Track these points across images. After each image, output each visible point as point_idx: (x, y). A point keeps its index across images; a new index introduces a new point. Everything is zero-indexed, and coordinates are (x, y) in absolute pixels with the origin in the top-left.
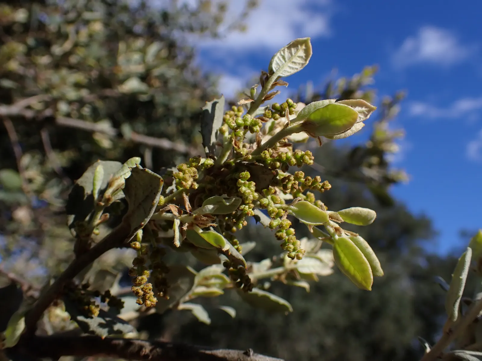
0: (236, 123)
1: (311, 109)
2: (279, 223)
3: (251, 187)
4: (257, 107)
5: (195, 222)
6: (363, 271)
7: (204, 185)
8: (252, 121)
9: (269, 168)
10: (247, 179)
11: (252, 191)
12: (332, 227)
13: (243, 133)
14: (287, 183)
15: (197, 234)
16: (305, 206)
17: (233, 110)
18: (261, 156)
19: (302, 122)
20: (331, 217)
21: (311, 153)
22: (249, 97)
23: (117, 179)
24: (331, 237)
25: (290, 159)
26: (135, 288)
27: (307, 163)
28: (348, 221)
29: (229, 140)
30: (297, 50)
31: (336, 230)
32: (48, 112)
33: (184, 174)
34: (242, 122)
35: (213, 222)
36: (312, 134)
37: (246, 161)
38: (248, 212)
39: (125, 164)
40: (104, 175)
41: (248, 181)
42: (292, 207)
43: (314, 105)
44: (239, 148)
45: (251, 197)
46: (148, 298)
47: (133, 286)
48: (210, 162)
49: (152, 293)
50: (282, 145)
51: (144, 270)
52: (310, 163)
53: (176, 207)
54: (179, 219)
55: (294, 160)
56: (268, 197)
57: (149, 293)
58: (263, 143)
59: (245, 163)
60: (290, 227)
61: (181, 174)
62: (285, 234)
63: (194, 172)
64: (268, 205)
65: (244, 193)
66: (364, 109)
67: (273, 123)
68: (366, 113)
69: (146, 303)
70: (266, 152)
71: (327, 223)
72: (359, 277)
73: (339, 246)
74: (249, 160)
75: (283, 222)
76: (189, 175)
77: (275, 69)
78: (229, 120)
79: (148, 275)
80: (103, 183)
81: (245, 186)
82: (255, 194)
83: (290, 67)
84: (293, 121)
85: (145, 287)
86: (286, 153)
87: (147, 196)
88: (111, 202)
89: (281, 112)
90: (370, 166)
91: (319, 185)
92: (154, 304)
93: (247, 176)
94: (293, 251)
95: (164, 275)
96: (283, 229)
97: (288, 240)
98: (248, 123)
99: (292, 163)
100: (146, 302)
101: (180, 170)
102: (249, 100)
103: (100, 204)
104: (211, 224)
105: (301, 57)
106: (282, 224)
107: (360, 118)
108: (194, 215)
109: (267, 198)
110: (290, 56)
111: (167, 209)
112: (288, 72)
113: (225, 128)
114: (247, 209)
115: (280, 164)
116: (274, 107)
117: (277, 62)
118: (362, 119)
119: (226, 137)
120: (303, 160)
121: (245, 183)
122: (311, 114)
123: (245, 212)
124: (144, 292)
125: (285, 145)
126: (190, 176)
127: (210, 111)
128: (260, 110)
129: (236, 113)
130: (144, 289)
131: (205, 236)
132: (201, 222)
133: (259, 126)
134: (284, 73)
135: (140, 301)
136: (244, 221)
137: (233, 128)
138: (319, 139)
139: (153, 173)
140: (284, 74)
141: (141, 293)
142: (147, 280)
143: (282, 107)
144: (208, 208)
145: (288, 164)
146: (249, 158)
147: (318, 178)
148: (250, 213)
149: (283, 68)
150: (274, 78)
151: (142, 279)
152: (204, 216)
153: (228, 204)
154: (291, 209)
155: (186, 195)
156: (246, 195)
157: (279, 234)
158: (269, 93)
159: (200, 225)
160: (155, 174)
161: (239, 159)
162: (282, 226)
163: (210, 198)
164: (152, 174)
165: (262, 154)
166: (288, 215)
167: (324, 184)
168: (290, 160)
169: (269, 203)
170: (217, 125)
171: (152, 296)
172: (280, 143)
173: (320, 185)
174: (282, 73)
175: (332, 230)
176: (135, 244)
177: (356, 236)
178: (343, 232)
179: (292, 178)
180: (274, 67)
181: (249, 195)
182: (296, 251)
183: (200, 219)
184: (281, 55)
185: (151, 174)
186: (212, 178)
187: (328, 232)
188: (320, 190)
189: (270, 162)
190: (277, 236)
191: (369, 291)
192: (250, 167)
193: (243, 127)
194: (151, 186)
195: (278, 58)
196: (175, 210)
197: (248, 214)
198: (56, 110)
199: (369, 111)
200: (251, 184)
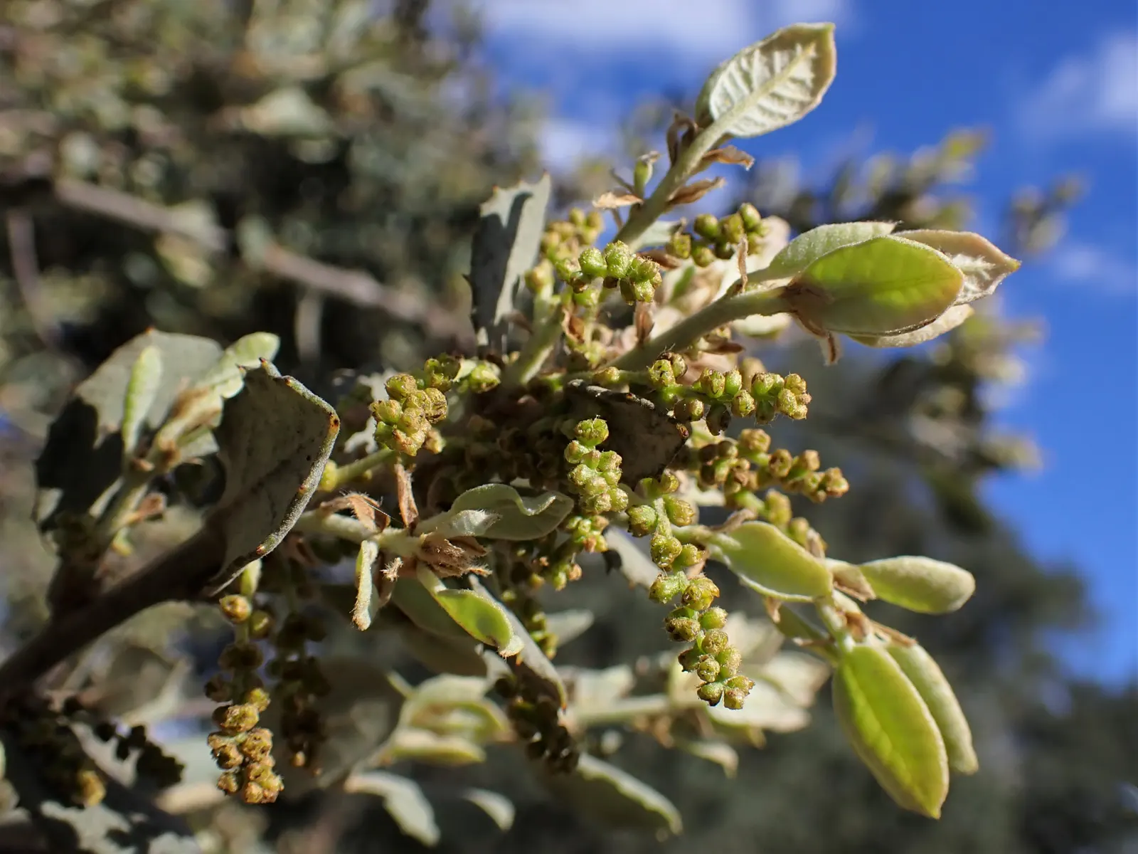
0: (582, 265)
1: (814, 247)
2: (684, 589)
3: (609, 470)
4: (649, 221)
5: (422, 556)
6: (921, 756)
7: (461, 442)
8: (633, 264)
9: (671, 414)
10: (599, 442)
11: (609, 483)
12: (839, 610)
13: (598, 296)
14: (717, 463)
15: (427, 595)
16: (765, 538)
17: (572, 220)
18: (649, 375)
19: (784, 282)
20: (839, 580)
21: (804, 384)
22: (629, 187)
23: (199, 395)
24: (832, 639)
25: (735, 396)
26: (217, 741)
27: (787, 414)
28: (888, 597)
29: (553, 312)
30: (792, 58)
31: (851, 620)
32: (35, 164)
33: (403, 409)
34: (601, 264)
35: (479, 561)
36: (811, 323)
37: (602, 383)
38: (587, 541)
39: (230, 352)
40: (164, 376)
41: (599, 448)
42: (723, 537)
43: (827, 234)
44: (581, 341)
45: (605, 503)
46: (256, 777)
47: (212, 735)
48: (489, 374)
49: (269, 761)
50: (716, 347)
51: (253, 688)
52: (797, 414)
53: (372, 504)
54: (375, 541)
55: (748, 401)
56: (655, 502)
57: (259, 762)
58: (655, 334)
59: (596, 392)
60: (713, 605)
61: (396, 407)
62: (696, 626)
63: (436, 405)
64: (654, 527)
65: (584, 486)
66: (980, 264)
67: (689, 274)
68: (987, 277)
69: (249, 793)
70: (666, 363)
71: (825, 598)
72: (905, 771)
73: (854, 668)
74: (609, 384)
75: (694, 588)
76: (421, 411)
77: (719, 109)
78: (558, 249)
79: (262, 705)
80: (157, 400)
81: (589, 466)
82: (618, 494)
83: (763, 110)
84: (757, 277)
85: (251, 743)
86: (726, 375)
87: (285, 464)
88: (174, 464)
89: (720, 245)
90: (935, 413)
91: (813, 478)
92: (271, 798)
93: (599, 433)
94: (717, 681)
95: (311, 698)
96: (693, 608)
97: (706, 643)
98: (621, 270)
99: (743, 408)
100: (247, 786)
101: (394, 394)
102: (628, 197)
103: (139, 466)
104: (472, 568)
105: (801, 83)
106: (692, 591)
107: (966, 290)
108: (424, 536)
109: (652, 506)
110: (767, 74)
111: (342, 506)
112: (756, 124)
113: (544, 273)
114: (587, 530)
115: (704, 406)
116: (699, 227)
117: (725, 89)
118: (970, 296)
119: (543, 303)
120: (778, 403)
121: (591, 454)
122: (817, 262)
123: (577, 539)
124: (245, 755)
125: (723, 347)
126: (421, 416)
127: (504, 220)
128: (658, 232)
129: (581, 229)
130: (247, 746)
131: (450, 606)
132: (443, 561)
133: (652, 283)
134: (743, 126)
135: (229, 785)
136: (572, 566)
137: (572, 279)
138: (831, 340)
139: (309, 394)
140: (742, 130)
141: (235, 757)
142: (257, 719)
143: (723, 230)
144: (468, 521)
145: (729, 409)
146: (610, 376)
147: (812, 456)
148: (595, 544)
149: (741, 108)
150: (711, 138)
151: (244, 716)
152: (455, 541)
153: (531, 512)
154: (718, 543)
155: (405, 469)
156: (592, 492)
157: (679, 622)
158: (690, 183)
159: (437, 568)
160: (317, 399)
161: (580, 374)
162: (690, 598)
163: (479, 487)
164: (307, 396)
165: (651, 370)
166: (708, 562)
167: (827, 479)
168: (737, 398)
169: (656, 522)
170: (519, 262)
171: (267, 772)
172: (709, 338)
173: (814, 481)
174: (737, 126)
175: (837, 621)
176: (232, 603)
177: (907, 645)
178: (871, 627)
179: (734, 451)
180: (715, 103)
181: (602, 495)
182: (726, 682)
183: (441, 550)
184: (741, 69)
185: (304, 397)
186: (490, 424)
187: (823, 623)
188: (814, 494)
189: (674, 397)
190: (672, 628)
191: (933, 820)
192: (609, 407)
193: (601, 280)
194: (300, 432)
195: (731, 76)
196: (367, 512)
197: (586, 546)
198: (58, 158)
199: (995, 273)
200: (608, 459)
